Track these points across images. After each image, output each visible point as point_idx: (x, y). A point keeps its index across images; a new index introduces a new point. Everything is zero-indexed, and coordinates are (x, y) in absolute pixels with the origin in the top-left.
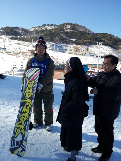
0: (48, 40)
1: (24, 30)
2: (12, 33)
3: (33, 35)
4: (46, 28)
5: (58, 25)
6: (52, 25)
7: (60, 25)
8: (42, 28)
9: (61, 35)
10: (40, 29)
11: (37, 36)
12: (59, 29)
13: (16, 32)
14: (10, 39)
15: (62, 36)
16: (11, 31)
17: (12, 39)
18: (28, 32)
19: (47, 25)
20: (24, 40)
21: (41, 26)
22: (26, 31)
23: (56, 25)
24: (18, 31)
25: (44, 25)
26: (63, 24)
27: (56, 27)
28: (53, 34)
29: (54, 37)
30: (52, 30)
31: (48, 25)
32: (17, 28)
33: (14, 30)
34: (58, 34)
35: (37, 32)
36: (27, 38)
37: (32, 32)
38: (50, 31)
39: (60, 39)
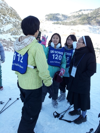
0: (86, 23)
1: (63, 16)
2: (54, 19)
3: (71, 19)
4: (82, 13)
5: (93, 10)
6: (87, 10)
7: (95, 9)
8: (79, 13)
9: (97, 18)
10: (77, 14)
11: (75, 20)
12: (94, 13)
13: (57, 18)
14: (53, 24)
15: (98, 20)
16: (54, 17)
17: (54, 23)
18: (66, 17)
19: (83, 10)
20: (65, 24)
21: (78, 11)
22: (65, 17)
23: (91, 10)
24: (59, 16)
25: (81, 11)
26: (99, 8)
27: (92, 11)
28: (90, 18)
29: (91, 20)
30: (88, 14)
31: (85, 10)
32: (58, 14)
33: (55, 16)
34: (94, 17)
35: (75, 17)
36: (67, 23)
37: (70, 17)
38: (86, 15)
39: (97, 22)
